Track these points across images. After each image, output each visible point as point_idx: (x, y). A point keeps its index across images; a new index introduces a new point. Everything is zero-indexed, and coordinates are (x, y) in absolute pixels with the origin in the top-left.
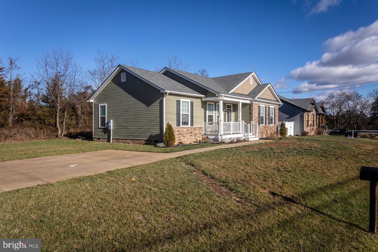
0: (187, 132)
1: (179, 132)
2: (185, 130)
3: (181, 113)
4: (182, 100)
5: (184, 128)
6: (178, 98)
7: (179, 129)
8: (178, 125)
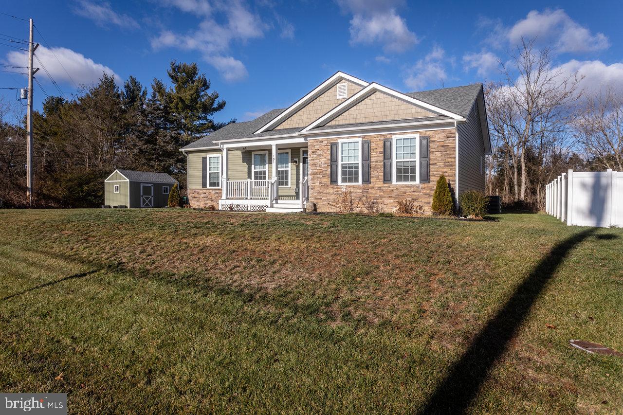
0: (217, 195)
1: (205, 195)
2: (213, 192)
3: (208, 172)
4: (209, 155)
5: (213, 190)
6: (203, 155)
7: (205, 191)
8: (204, 185)
